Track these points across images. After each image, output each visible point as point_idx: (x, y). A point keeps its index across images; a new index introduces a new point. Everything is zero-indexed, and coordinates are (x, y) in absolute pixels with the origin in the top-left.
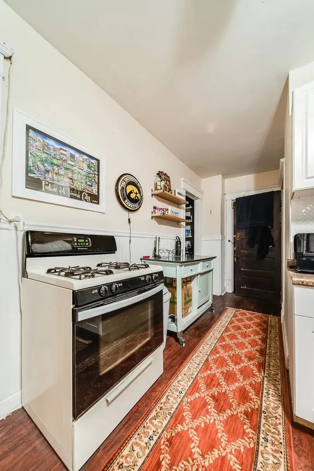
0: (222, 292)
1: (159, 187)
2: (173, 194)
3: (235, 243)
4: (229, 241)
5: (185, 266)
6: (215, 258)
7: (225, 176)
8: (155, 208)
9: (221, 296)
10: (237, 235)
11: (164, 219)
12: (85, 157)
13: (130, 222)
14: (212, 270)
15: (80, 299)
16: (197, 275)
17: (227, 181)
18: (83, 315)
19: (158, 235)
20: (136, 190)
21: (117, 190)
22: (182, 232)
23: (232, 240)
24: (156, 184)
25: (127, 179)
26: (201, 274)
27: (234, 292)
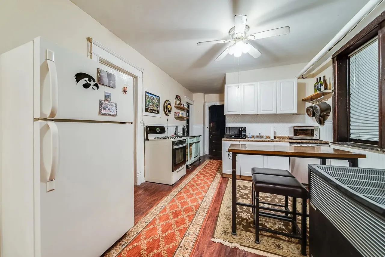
0: (204, 154)
1: (177, 104)
2: (183, 106)
3: (210, 128)
4: (207, 127)
5: (191, 138)
6: (201, 136)
7: (205, 93)
8: (175, 113)
9: (203, 156)
10: (211, 125)
11: (179, 118)
12: (156, 97)
13: (167, 120)
14: (200, 141)
15: (174, 144)
16: (194, 143)
17: (206, 95)
18: (175, 147)
19: (177, 125)
20: (170, 107)
21: (164, 107)
22: (185, 123)
23: (209, 127)
24: (176, 102)
25: (167, 102)
26: (196, 143)
27: (210, 154)
